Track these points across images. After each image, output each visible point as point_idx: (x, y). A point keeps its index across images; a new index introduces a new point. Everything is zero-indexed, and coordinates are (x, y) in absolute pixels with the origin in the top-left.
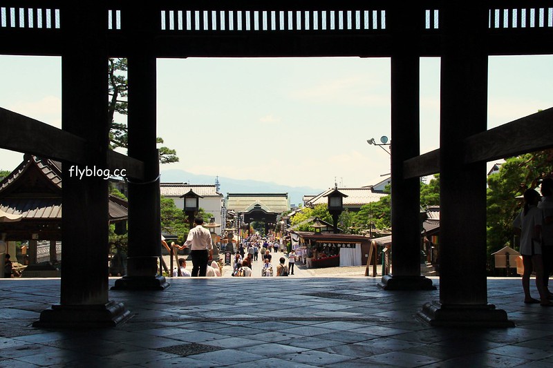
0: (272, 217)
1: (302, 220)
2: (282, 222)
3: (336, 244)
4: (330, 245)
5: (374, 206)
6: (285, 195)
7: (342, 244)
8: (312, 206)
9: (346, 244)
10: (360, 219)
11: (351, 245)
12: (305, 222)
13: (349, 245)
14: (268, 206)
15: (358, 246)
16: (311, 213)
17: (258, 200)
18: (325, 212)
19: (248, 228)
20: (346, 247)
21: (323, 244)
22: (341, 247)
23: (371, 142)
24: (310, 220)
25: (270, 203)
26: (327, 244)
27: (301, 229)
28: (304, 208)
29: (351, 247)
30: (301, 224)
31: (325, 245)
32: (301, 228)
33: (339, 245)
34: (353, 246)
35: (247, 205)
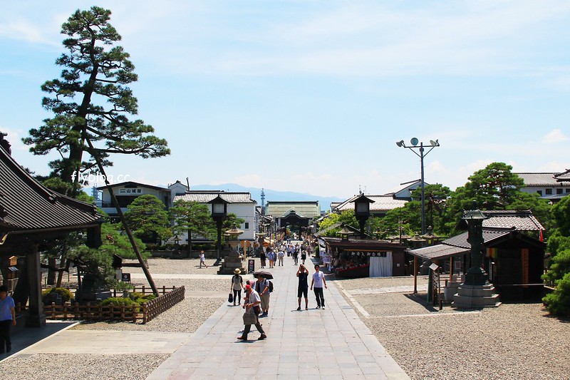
0: (305, 221)
1: (329, 225)
2: (312, 226)
3: (365, 253)
4: (358, 254)
5: (400, 212)
6: (316, 203)
7: (371, 253)
8: (339, 212)
9: (376, 253)
10: (385, 224)
11: (381, 253)
12: (333, 227)
13: (379, 254)
14: (302, 212)
15: (389, 254)
16: (338, 218)
17: (293, 207)
18: (351, 218)
19: (285, 230)
20: (376, 256)
21: (351, 252)
22: (371, 255)
23: (400, 144)
24: (337, 225)
25: (303, 210)
26: (356, 252)
27: (328, 235)
28: (331, 213)
29: (382, 256)
30: (328, 229)
31: (353, 254)
32: (328, 233)
33: (369, 254)
34: (384, 255)
35: (284, 211)
